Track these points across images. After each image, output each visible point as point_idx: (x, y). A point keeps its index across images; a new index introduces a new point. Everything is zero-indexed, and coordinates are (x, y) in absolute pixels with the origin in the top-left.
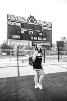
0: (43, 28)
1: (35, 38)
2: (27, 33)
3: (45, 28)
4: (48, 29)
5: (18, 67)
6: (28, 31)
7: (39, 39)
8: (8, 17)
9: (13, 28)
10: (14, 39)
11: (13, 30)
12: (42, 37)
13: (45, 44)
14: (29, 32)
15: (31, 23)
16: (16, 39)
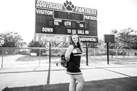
0: (85, 17)
1: (74, 32)
2: (62, 24)
3: (88, 18)
4: (92, 18)
5: (49, 71)
7: (80, 32)
8: (36, 3)
9: (44, 18)
10: (45, 32)
11: (44, 21)
12: (84, 29)
13: (87, 40)
14: (66, 24)
15: (68, 11)
16: (47, 33)
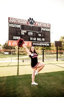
0: (42, 29)
1: (35, 39)
2: (26, 34)
3: (44, 29)
4: (47, 30)
6: (27, 32)
7: (38, 39)
8: (9, 20)
9: (14, 30)
10: (15, 40)
11: (14, 32)
12: (41, 37)
13: (44, 44)
14: (29, 34)
16: (17, 40)
